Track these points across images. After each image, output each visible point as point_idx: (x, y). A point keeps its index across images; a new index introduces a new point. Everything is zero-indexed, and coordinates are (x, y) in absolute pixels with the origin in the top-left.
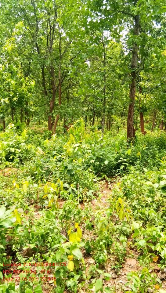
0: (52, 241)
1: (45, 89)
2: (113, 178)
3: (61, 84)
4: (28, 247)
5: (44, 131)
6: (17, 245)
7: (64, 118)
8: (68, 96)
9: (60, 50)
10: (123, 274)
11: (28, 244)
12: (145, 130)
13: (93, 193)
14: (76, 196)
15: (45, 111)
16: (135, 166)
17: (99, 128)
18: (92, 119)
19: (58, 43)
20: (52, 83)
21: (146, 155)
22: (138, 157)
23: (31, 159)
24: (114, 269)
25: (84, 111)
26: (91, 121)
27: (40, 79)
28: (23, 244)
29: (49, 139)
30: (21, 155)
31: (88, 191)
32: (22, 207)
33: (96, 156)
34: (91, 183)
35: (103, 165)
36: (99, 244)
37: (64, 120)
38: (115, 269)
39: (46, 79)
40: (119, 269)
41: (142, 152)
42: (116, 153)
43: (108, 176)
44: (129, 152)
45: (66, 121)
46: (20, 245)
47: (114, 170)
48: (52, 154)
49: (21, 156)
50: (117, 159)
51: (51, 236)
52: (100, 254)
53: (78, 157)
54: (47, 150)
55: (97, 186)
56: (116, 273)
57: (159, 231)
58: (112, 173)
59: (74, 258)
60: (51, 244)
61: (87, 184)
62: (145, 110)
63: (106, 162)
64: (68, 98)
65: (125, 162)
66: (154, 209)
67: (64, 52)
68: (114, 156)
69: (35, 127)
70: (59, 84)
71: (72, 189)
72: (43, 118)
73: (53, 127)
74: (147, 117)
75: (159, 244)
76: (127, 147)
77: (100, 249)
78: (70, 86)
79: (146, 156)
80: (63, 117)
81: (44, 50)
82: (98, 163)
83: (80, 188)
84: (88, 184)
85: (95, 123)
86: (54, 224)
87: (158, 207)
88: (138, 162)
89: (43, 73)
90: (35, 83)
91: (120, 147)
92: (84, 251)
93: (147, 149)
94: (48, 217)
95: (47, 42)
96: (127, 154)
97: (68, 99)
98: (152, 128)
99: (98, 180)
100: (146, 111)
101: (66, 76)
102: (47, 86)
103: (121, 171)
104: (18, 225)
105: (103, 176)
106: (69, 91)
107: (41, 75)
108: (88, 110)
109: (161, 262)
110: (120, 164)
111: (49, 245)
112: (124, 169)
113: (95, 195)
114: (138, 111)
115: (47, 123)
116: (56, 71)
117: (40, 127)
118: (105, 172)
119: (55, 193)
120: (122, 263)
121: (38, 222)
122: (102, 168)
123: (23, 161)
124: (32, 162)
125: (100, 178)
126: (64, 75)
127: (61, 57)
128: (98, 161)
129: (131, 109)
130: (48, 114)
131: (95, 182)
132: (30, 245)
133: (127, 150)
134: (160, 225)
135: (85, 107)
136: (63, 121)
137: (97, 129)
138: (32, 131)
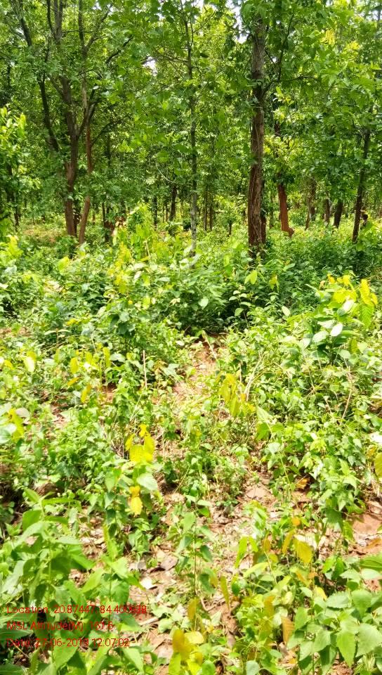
0: (96, 465)
1: (51, 133)
2: (219, 337)
3: (89, 120)
4: (46, 482)
5: (58, 239)
6: (23, 479)
7: (103, 204)
8: (108, 149)
9: (81, 36)
10: (240, 515)
11: (45, 477)
12: (291, 225)
13: (176, 369)
14: (141, 378)
15: (56, 191)
16: (266, 308)
17: (187, 227)
18: (169, 205)
19: (76, 17)
20: (68, 119)
21: (290, 283)
22: (272, 287)
23: (32, 304)
24: (222, 507)
25: (150, 187)
26: (167, 210)
27: (39, 110)
28: (34, 476)
29: (71, 257)
30: (8, 296)
31: (166, 366)
32: (24, 406)
33: (180, 290)
34: (172, 349)
35: (196, 309)
36: (190, 463)
37: (104, 211)
38: (223, 509)
39: (51, 110)
40: (232, 507)
41: (282, 277)
42: (225, 282)
43: (208, 333)
44: (252, 277)
45: (108, 212)
46: (27, 479)
47: (221, 319)
48: (81, 292)
49: (10, 299)
50: (226, 295)
51: (91, 457)
52: (193, 480)
53: (142, 294)
54: (69, 283)
55: (186, 355)
56: (226, 515)
57: (309, 429)
58: (218, 325)
59: (141, 492)
60: (93, 471)
61: (163, 351)
62: (290, 179)
63: (204, 303)
64: (108, 153)
65: (244, 299)
66: (301, 391)
67: (92, 40)
68: (220, 287)
69: (35, 230)
70: (85, 121)
71: (132, 364)
72: (52, 208)
73: (78, 228)
74: (295, 196)
75: (308, 454)
76: (249, 267)
77: (192, 471)
78: (112, 125)
79: (290, 285)
80: (99, 202)
81: (42, 34)
82: (186, 305)
83: (147, 361)
84: (166, 350)
85: (179, 214)
86: (96, 431)
87: (309, 386)
88: (273, 298)
89: (44, 96)
90: (27, 121)
91: (234, 268)
92: (163, 481)
93: (291, 270)
94: (81, 420)
95: (49, 14)
96: (249, 282)
97: (109, 158)
98: (308, 222)
99: (188, 341)
100: (292, 181)
101: (99, 100)
102: (56, 127)
103: (236, 320)
104: (21, 441)
105: (198, 334)
106: (109, 136)
107: (39, 100)
108: (158, 184)
109: (312, 486)
110: (234, 305)
111: (89, 473)
112: (243, 316)
113: (180, 373)
114: (275, 182)
115: (62, 218)
116: (74, 87)
117: (47, 230)
118: (202, 325)
119: (94, 374)
120: (238, 495)
121: (62, 433)
122: (196, 317)
123: (16, 310)
124: (36, 312)
125: (192, 338)
126: (95, 99)
127: (84, 53)
128: (187, 302)
129: (256, 179)
130: (63, 196)
131: (182, 348)
132: (51, 478)
133: (249, 273)
134: (310, 420)
135: (151, 175)
136: (101, 212)
137: (182, 228)
138: (27, 239)
